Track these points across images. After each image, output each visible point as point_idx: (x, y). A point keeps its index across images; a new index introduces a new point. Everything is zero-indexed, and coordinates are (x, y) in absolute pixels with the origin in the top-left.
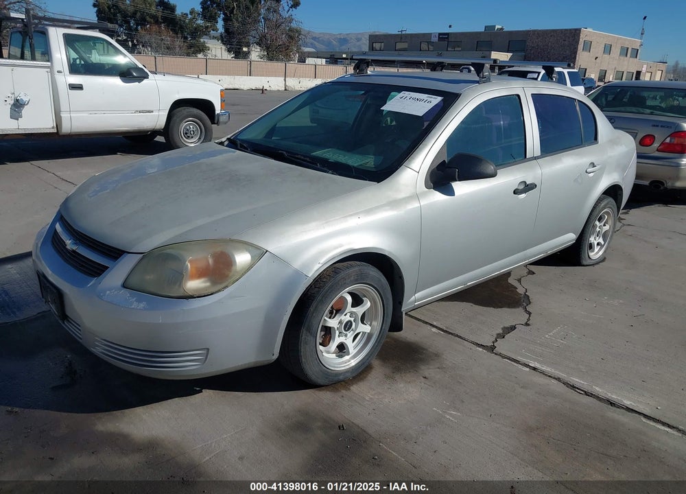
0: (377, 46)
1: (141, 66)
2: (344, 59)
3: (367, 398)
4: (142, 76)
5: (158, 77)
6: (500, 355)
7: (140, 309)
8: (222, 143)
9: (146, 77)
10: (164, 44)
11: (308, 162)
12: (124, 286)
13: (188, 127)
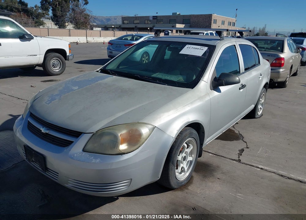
0: (126, 22)
1: (29, 33)
2: (113, 28)
3: (198, 192)
4: (30, 38)
5: (38, 38)
6: (244, 163)
7: (97, 163)
8: (98, 71)
9: (32, 38)
10: (23, 21)
11: (151, 80)
12: (84, 150)
13: (54, 62)
